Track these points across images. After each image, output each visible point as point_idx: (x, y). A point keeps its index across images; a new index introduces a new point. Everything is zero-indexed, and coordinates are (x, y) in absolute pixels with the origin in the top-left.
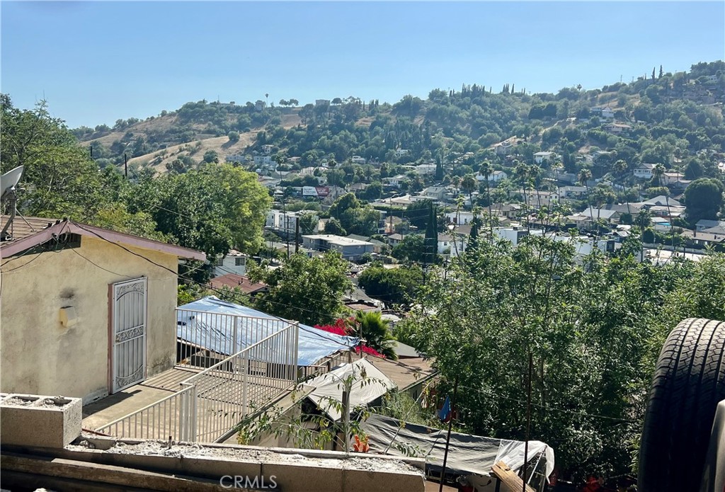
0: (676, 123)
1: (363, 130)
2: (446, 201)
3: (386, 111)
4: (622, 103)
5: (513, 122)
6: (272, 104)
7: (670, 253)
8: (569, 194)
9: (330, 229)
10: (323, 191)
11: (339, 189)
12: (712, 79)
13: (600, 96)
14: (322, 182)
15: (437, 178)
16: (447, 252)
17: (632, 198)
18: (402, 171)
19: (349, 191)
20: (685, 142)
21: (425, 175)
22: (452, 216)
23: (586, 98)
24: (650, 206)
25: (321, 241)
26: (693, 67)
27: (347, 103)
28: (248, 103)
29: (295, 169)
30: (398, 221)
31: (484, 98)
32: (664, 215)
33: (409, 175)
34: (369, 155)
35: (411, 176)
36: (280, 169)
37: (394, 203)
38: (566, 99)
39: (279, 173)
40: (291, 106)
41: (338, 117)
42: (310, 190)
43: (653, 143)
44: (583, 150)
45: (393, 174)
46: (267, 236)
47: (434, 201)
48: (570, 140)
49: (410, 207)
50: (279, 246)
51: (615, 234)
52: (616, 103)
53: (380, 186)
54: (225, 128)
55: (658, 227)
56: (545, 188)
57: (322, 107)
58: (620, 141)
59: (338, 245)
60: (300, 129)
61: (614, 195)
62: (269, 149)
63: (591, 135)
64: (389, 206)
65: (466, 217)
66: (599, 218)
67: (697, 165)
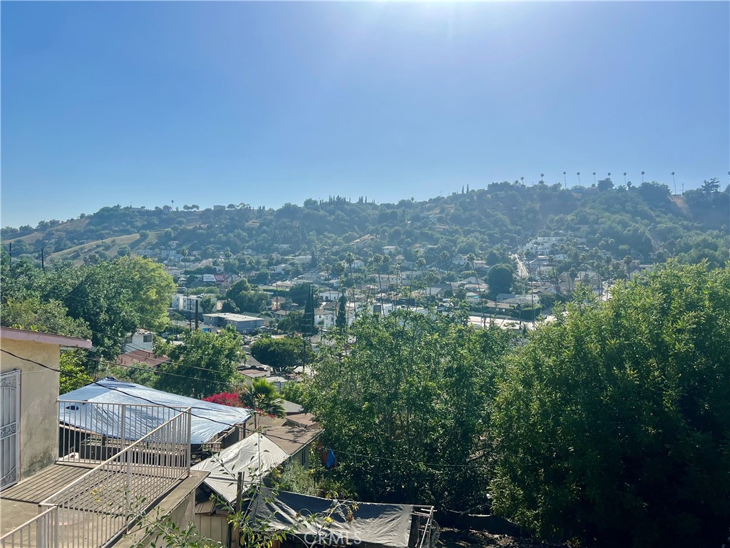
0: (479, 225)
1: (253, 229)
2: (319, 283)
3: (271, 214)
4: (442, 211)
5: (367, 224)
6: (177, 208)
7: (480, 318)
8: (408, 277)
9: (226, 309)
10: (221, 278)
11: (234, 276)
12: (502, 194)
13: (427, 206)
14: (220, 270)
15: (312, 265)
16: (321, 323)
17: (452, 279)
18: (285, 261)
19: (241, 277)
21: (303, 264)
22: (324, 295)
23: (417, 207)
24: (464, 284)
25: (220, 319)
26: (489, 186)
27: (239, 208)
28: (156, 208)
29: (197, 260)
30: (282, 300)
31: (346, 206)
32: (474, 291)
33: (290, 264)
34: (258, 249)
35: (292, 264)
36: (184, 260)
37: (279, 286)
38: (403, 208)
39: (183, 263)
40: (193, 210)
41: (231, 219)
42: (209, 277)
43: (465, 239)
44: (417, 245)
45: (278, 263)
46: (172, 316)
47: (310, 283)
49: (292, 289)
50: (183, 324)
51: (442, 305)
52: (438, 211)
53: (267, 273)
54: (136, 227)
55: (471, 300)
56: (392, 273)
57: (219, 211)
58: (442, 238)
59: (233, 321)
60: (201, 228)
61: (440, 277)
62: (175, 244)
63: (422, 234)
64: (275, 288)
65: (334, 295)
66: (430, 294)
67: (495, 254)
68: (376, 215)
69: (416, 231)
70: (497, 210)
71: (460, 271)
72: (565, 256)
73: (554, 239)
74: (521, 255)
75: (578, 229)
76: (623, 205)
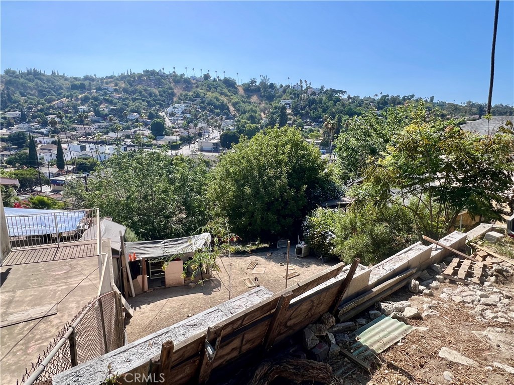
0: (141, 95)
2: (32, 132)
4: (116, 85)
5: (62, 91)
8: (99, 127)
13: (105, 80)
15: (22, 119)
20: (146, 104)
21: (14, 118)
22: (38, 139)
23: (98, 81)
24: (137, 131)
26: (144, 71)
31: (42, 77)
35: (4, 118)
38: (88, 81)
43: (133, 104)
44: (102, 106)
47: (24, 132)
48: (95, 101)
51: (125, 144)
52: (113, 85)
56: (87, 124)
58: (119, 102)
63: (105, 99)
67: (152, 113)
68: (68, 84)
69: (100, 97)
70: (151, 87)
71: (133, 123)
72: (191, 115)
74: (166, 114)
75: (195, 100)
76: (216, 88)
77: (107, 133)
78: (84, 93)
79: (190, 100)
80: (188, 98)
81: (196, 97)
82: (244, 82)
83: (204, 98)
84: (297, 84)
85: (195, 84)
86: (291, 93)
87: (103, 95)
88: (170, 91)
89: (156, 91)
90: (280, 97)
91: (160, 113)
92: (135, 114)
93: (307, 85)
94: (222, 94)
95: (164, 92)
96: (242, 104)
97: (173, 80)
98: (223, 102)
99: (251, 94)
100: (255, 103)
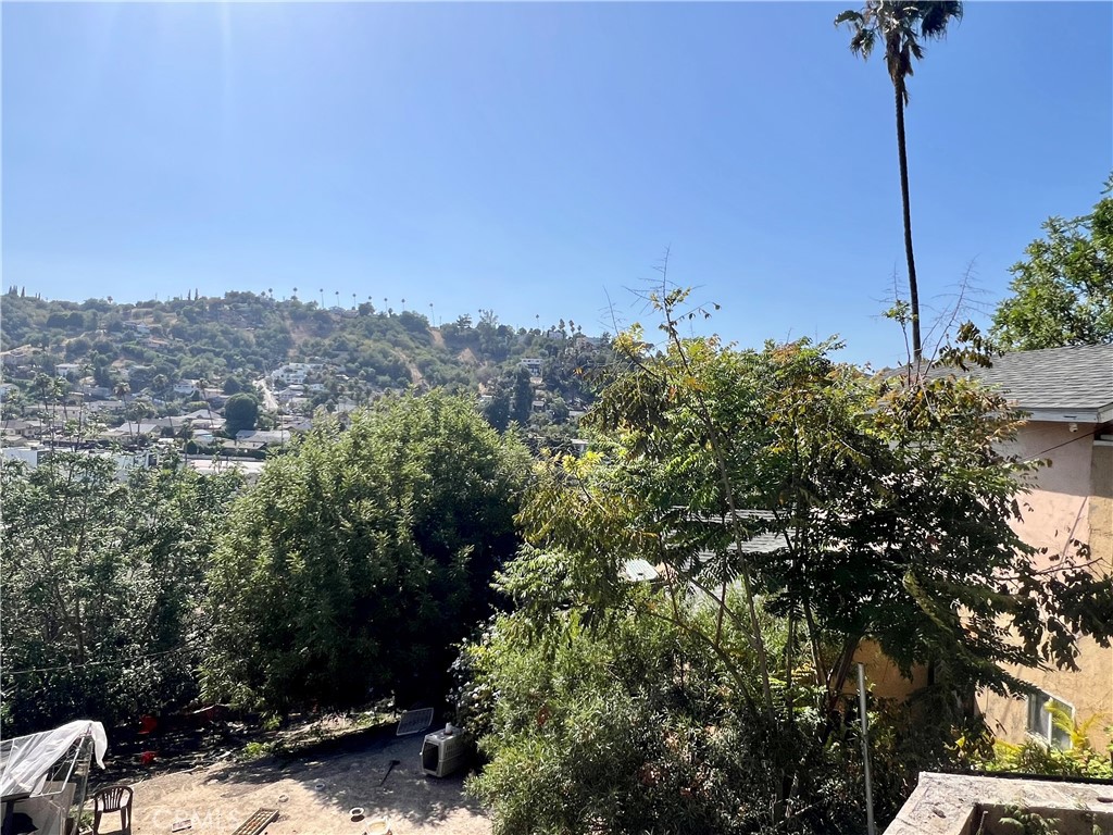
0: (213, 343)
4: (158, 319)
7: (213, 462)
8: (102, 410)
13: (133, 311)
17: (173, 413)
20: (222, 361)
23: (118, 311)
24: (192, 419)
26: (226, 294)
32: (206, 427)
38: (94, 310)
43: (192, 360)
44: (116, 364)
48: (100, 353)
52: (152, 320)
55: (200, 439)
56: (73, 403)
58: (158, 356)
61: (154, 409)
63: (125, 349)
66: (138, 433)
67: (234, 381)
68: (45, 315)
69: (115, 345)
70: (238, 327)
71: (186, 402)
72: (322, 385)
73: (309, 366)
74: (268, 383)
75: (337, 356)
76: (384, 333)
77: (120, 423)
78: (78, 334)
79: (326, 354)
80: (319, 351)
81: (338, 349)
82: (444, 322)
83: (357, 351)
84: (554, 328)
85: (338, 323)
86: (541, 346)
87: (121, 341)
88: (280, 336)
89: (250, 336)
90: (518, 353)
91: (255, 382)
92: (194, 382)
93: (573, 330)
94: (396, 344)
95: (268, 337)
96: (439, 366)
97: (290, 313)
98: (397, 361)
99: (459, 346)
100: (467, 364)
